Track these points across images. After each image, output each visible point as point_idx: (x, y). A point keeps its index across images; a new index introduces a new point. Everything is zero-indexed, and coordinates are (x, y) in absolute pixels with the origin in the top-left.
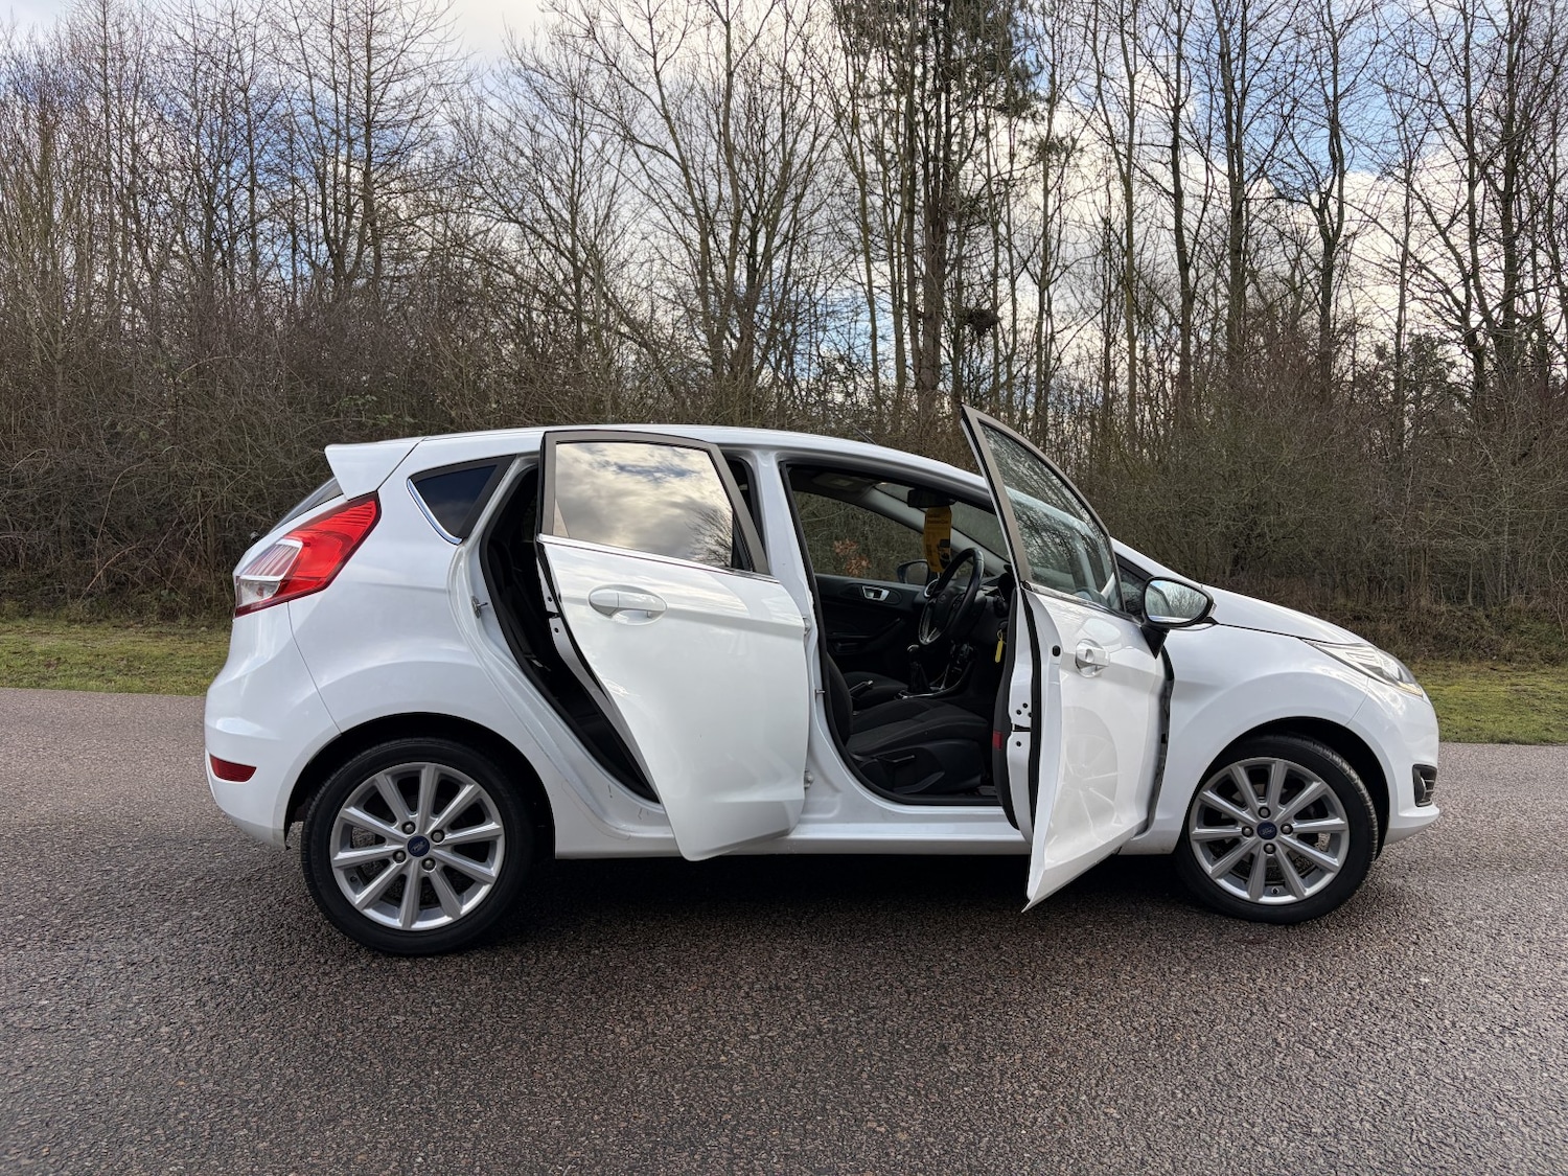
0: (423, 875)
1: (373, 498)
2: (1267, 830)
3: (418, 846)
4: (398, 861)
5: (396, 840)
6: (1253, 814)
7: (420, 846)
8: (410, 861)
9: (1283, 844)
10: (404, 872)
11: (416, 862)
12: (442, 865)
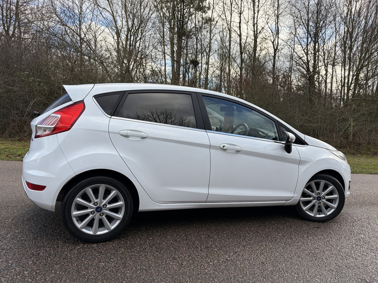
0: (100, 218)
1: (82, 102)
2: (319, 198)
3: (99, 209)
4: (92, 214)
5: (92, 208)
6: (315, 194)
7: (100, 209)
8: (96, 214)
9: (323, 202)
10: (94, 218)
11: (98, 214)
12: (106, 215)
